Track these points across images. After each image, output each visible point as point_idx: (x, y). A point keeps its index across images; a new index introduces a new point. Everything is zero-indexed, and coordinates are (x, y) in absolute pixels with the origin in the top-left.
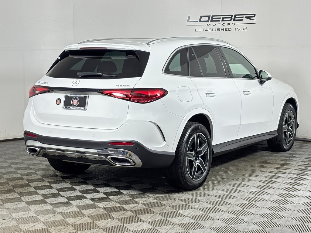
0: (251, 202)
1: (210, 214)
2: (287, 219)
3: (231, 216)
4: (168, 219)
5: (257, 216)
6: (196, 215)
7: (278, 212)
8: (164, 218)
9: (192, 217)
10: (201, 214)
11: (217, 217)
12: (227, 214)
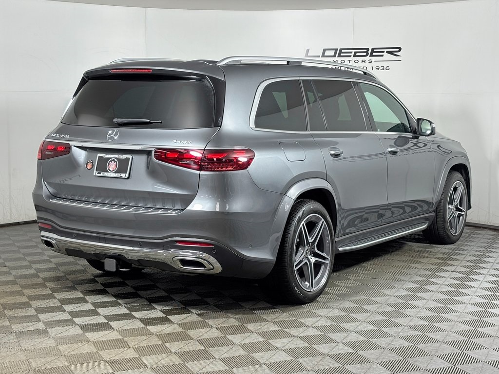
0: (398, 310)
1: (341, 325)
2: (446, 332)
3: (371, 327)
4: (285, 330)
5: (406, 328)
6: (324, 325)
7: (434, 324)
8: (280, 328)
9: (317, 328)
10: (330, 324)
11: (352, 329)
12: (366, 324)
